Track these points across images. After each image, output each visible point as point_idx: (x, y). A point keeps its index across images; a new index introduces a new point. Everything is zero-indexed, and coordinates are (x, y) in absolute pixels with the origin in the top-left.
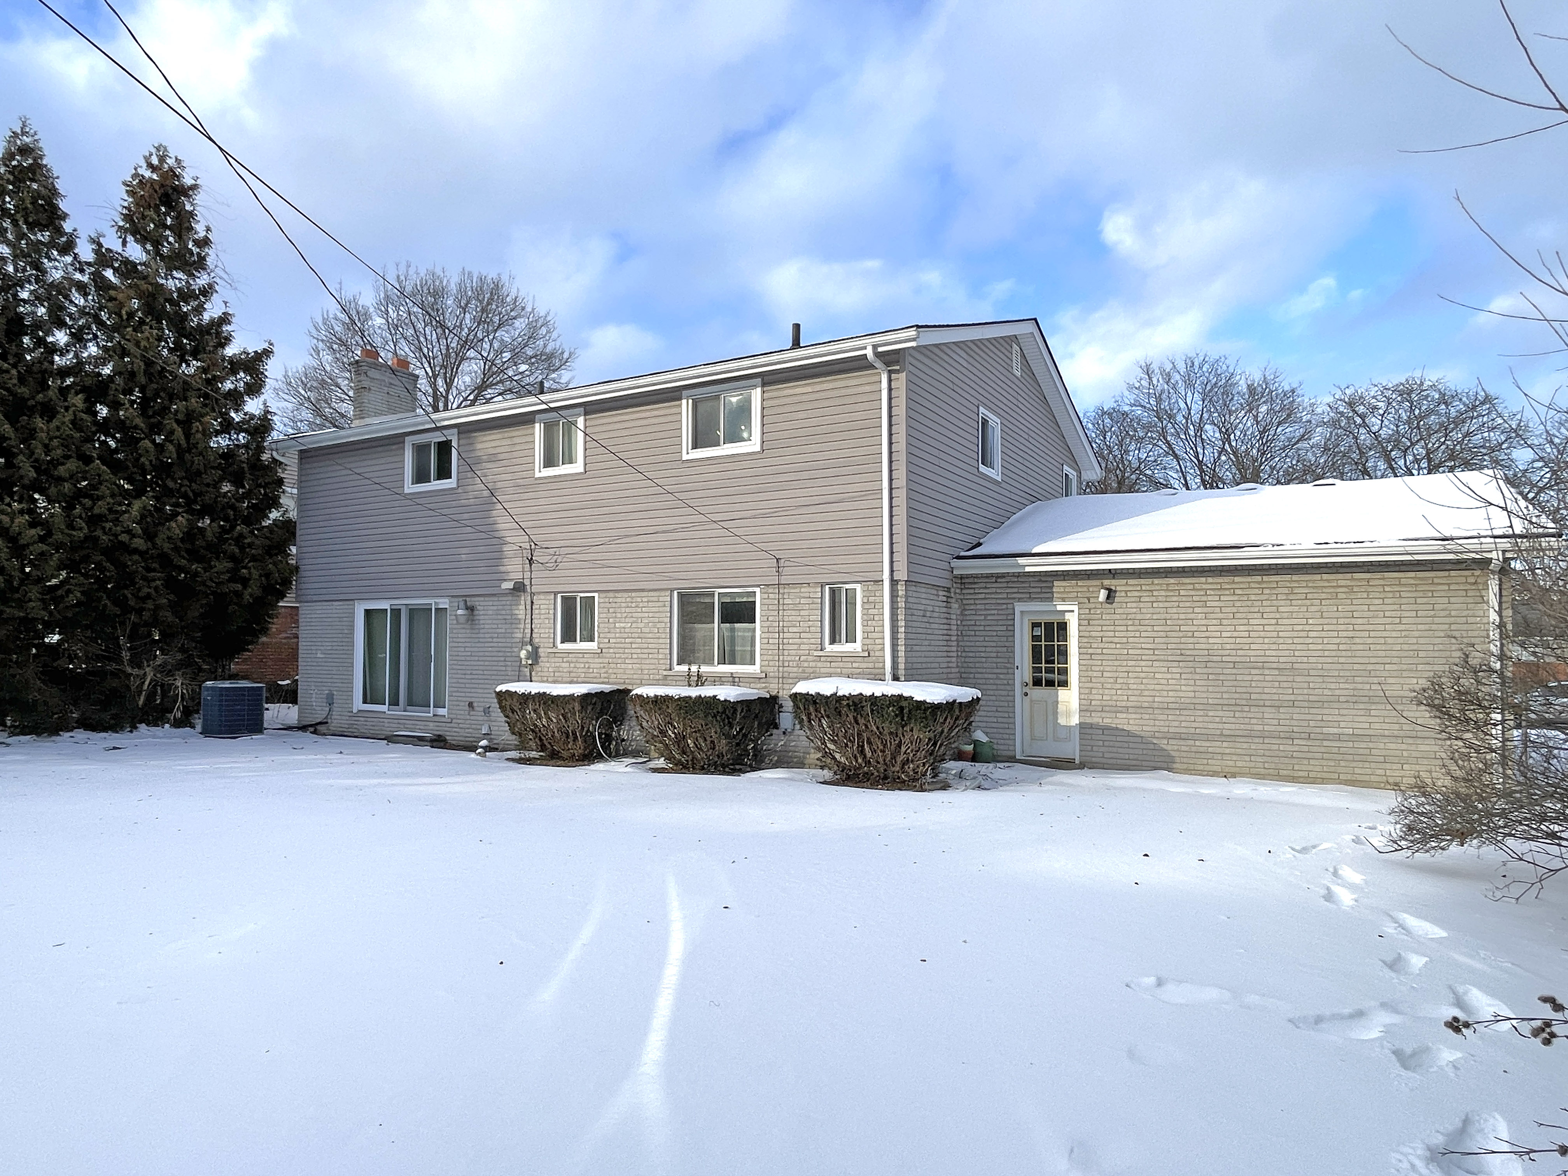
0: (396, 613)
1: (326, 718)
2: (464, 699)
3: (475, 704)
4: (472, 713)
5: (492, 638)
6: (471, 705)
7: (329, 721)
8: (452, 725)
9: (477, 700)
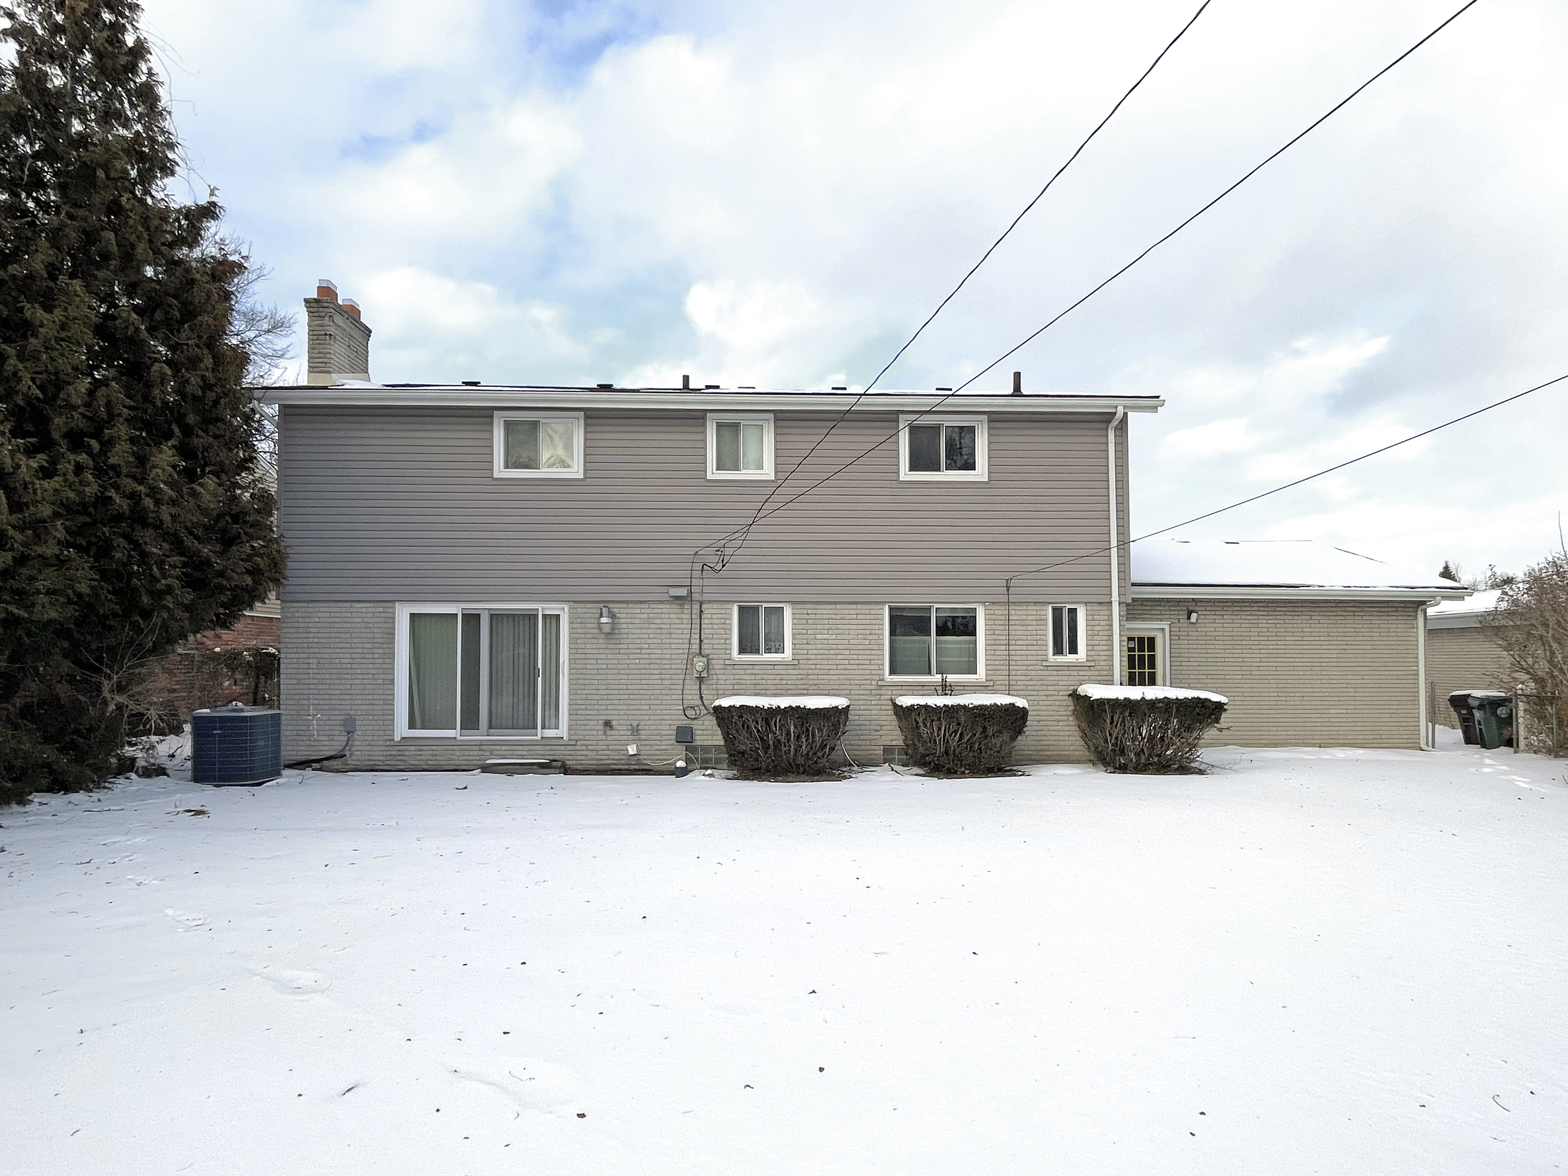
0: (471, 620)
1: (344, 749)
2: (596, 718)
3: (614, 723)
4: (608, 733)
5: (641, 649)
6: (608, 724)
7: (347, 753)
8: (577, 748)
9: (617, 717)
